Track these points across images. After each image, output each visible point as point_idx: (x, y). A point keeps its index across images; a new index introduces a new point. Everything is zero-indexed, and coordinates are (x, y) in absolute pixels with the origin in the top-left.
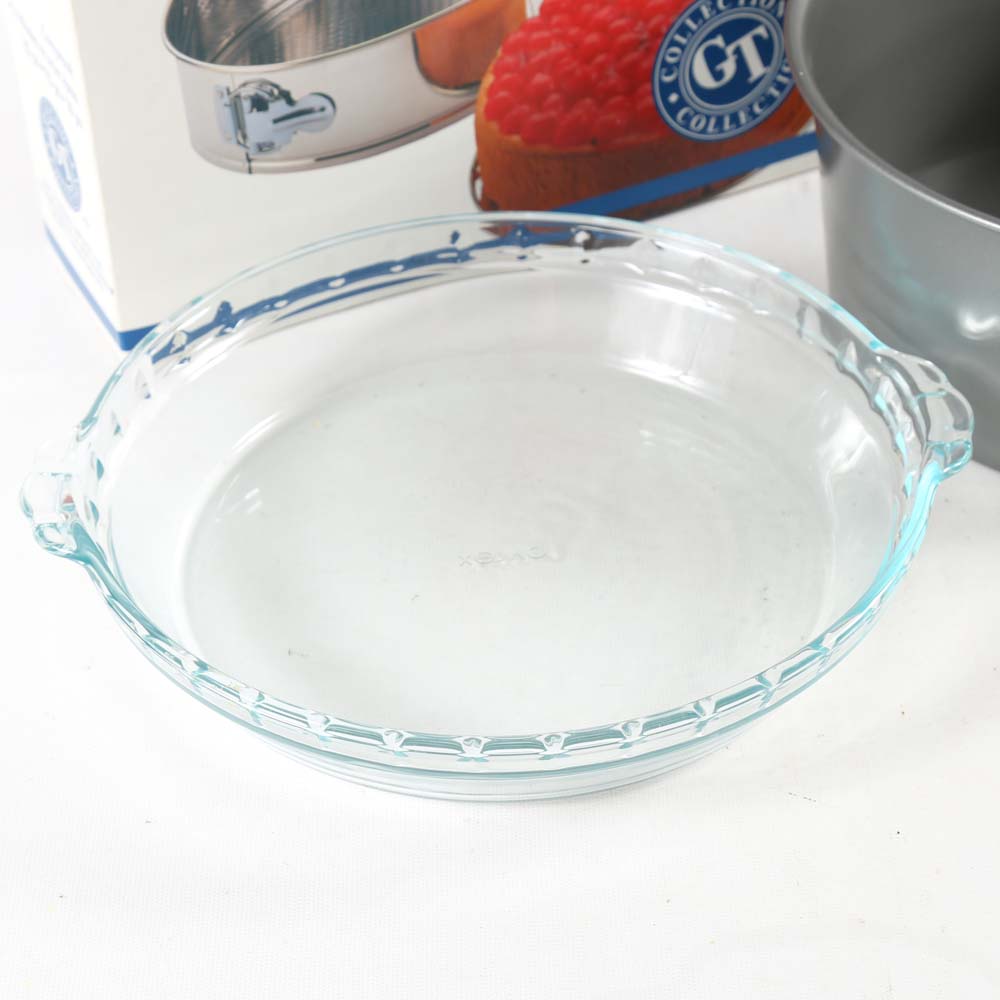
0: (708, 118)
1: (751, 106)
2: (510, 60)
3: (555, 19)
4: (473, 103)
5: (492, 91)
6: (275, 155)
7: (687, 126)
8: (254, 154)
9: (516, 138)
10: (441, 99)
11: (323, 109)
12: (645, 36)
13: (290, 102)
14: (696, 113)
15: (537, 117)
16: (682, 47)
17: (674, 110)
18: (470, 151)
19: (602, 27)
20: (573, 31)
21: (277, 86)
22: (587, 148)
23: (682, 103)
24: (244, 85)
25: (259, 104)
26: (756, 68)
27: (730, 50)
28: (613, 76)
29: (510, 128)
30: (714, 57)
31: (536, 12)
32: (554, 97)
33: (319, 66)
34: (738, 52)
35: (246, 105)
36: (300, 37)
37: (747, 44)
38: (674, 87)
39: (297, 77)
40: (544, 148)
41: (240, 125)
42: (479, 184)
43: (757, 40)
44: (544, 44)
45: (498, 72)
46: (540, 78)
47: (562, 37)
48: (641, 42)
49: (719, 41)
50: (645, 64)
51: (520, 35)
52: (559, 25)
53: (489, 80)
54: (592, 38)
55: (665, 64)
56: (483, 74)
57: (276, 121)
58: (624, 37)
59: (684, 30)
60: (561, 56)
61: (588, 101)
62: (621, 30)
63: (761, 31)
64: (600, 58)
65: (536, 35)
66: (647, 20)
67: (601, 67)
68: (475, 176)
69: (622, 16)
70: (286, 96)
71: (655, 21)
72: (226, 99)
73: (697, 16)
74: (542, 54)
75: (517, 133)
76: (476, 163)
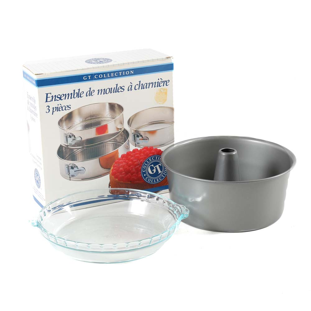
0: (151, 179)
1: (159, 178)
2: (116, 165)
3: (124, 158)
4: (109, 172)
5: (113, 170)
6: (75, 178)
7: (147, 181)
8: (71, 177)
9: (117, 179)
10: (103, 171)
11: (83, 170)
12: (140, 163)
13: (78, 168)
14: (149, 178)
15: (120, 176)
16: (146, 166)
17: (145, 177)
18: (109, 181)
19: (132, 161)
20: (127, 161)
21: (75, 165)
22: (130, 183)
23: (146, 176)
24: (70, 164)
25: (72, 168)
26: (160, 171)
27: (155, 167)
28: (134, 170)
29: (116, 177)
30: (152, 169)
31: (120, 157)
32: (124, 172)
33: (83, 162)
34: (156, 168)
35: (70, 168)
36: (80, 156)
37: (157, 166)
38: (145, 173)
39: (79, 164)
40: (122, 182)
41: (69, 171)
42: (110, 188)
43: (159, 166)
44: (122, 163)
45: (114, 167)
46: (121, 169)
47: (125, 162)
48: (139, 164)
49: (153, 165)
50: (140, 168)
51: (118, 160)
52: (124, 159)
53: (112, 168)
54: (130, 162)
55: (143, 169)
56: (111, 167)
57: (75, 171)
58: (136, 163)
59: (146, 163)
60: (125, 165)
61: (130, 174)
62: (135, 162)
63: (160, 164)
64: (132, 166)
65: (120, 161)
66: (140, 161)
67: (132, 168)
69: (135, 159)
70: (77, 167)
71: (141, 161)
72: (67, 166)
73: (148, 160)
74: (121, 164)
75: (117, 178)
76: (110, 183)
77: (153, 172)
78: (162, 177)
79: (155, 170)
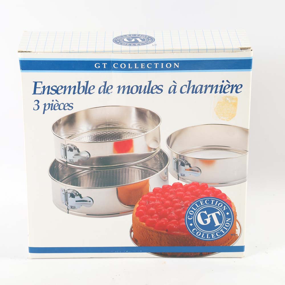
0: (202, 233)
1: (215, 233)
2: (143, 202)
3: (157, 194)
4: (133, 211)
5: (138, 209)
6: (76, 210)
7: (195, 234)
8: (70, 209)
9: (144, 224)
10: (123, 207)
11: (90, 202)
12: (183, 205)
13: (81, 197)
14: (198, 231)
15: (150, 219)
16: (194, 211)
17: (191, 228)
18: (130, 224)
19: (171, 199)
20: (162, 199)
21: (78, 192)
22: (165, 232)
23: (194, 227)
24: (69, 190)
25: (72, 196)
26: (217, 223)
27: (209, 216)
28: (173, 214)
29: (143, 220)
30: (204, 217)
31: (152, 191)
32: (156, 215)
33: (90, 190)
34: (211, 216)
35: (69, 195)
36: (86, 181)
37: (214, 215)
38: (191, 221)
39: (85, 192)
40: (152, 229)
41: (66, 200)
42: (132, 233)
43: (217, 215)
44: (154, 200)
45: (140, 204)
46: (152, 209)
47: (159, 199)
48: (182, 207)
49: (205, 212)
50: (183, 213)
51: (147, 196)
52: (158, 196)
53: (137, 206)
54: (168, 202)
55: (189, 214)
56: (136, 204)
57: (76, 201)
58: (177, 204)
59: (195, 206)
60: (158, 204)
61: (166, 219)
62: (176, 202)
63: (218, 212)
64: (170, 208)
65: (151, 197)
66: (184, 201)
67: (170, 211)
68: (131, 231)
69: (177, 198)
70: (80, 195)
71: (186, 202)
72: (64, 192)
73: (199, 203)
74: (153, 202)
75: (145, 223)
76: (132, 228)
77: (205, 222)
78: (222, 233)
79: (208, 221)
